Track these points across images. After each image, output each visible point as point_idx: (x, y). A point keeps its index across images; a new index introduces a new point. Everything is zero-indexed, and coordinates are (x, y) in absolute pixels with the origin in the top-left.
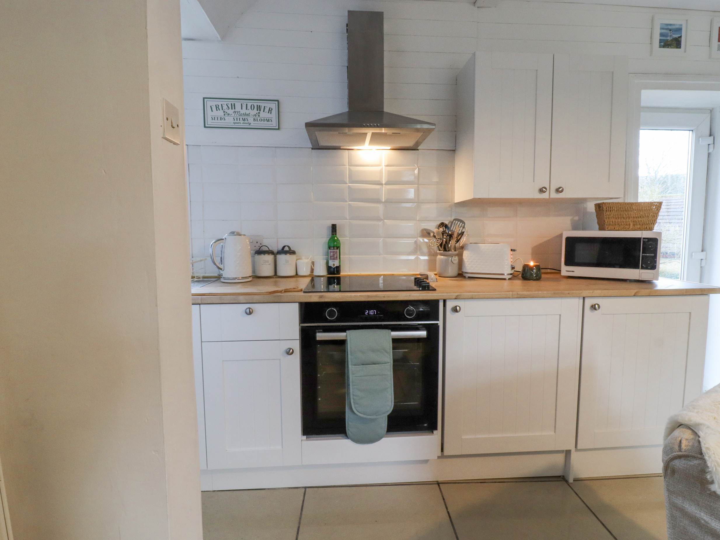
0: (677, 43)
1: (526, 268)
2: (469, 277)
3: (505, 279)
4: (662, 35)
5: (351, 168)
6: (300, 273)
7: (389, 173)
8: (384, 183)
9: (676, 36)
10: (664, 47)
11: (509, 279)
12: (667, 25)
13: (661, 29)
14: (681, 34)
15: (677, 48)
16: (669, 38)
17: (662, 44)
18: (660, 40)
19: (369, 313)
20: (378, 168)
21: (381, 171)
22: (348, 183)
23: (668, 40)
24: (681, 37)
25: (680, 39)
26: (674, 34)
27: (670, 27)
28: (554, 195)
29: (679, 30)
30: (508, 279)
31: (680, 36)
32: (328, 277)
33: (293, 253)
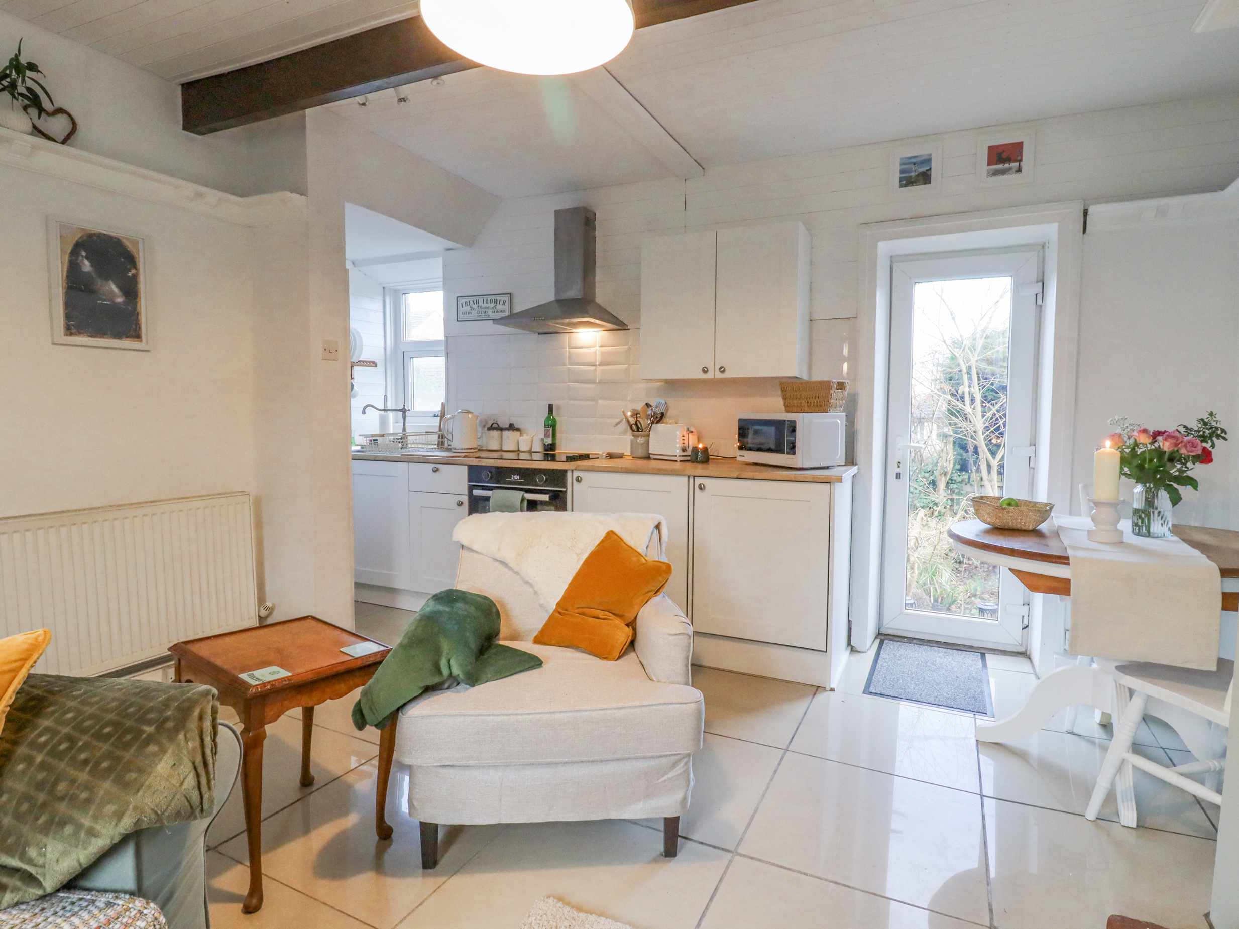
0: (925, 178)
1: (695, 450)
2: (654, 459)
3: (676, 461)
4: (902, 172)
5: (572, 350)
6: (521, 449)
7: (602, 353)
8: (598, 363)
9: (923, 169)
10: (906, 186)
11: (681, 461)
12: (910, 158)
13: (902, 164)
14: (931, 165)
15: (925, 184)
16: (913, 174)
17: (904, 182)
18: (900, 178)
19: (514, 478)
20: (593, 350)
21: (595, 353)
22: (567, 364)
23: (911, 176)
24: (930, 169)
25: (928, 173)
26: (920, 168)
27: (914, 160)
28: (719, 375)
29: (928, 161)
30: (678, 461)
31: (928, 168)
32: (545, 454)
33: (518, 430)
